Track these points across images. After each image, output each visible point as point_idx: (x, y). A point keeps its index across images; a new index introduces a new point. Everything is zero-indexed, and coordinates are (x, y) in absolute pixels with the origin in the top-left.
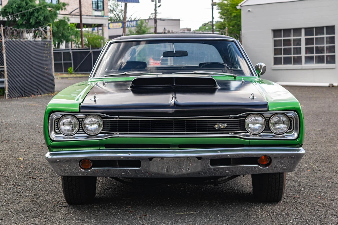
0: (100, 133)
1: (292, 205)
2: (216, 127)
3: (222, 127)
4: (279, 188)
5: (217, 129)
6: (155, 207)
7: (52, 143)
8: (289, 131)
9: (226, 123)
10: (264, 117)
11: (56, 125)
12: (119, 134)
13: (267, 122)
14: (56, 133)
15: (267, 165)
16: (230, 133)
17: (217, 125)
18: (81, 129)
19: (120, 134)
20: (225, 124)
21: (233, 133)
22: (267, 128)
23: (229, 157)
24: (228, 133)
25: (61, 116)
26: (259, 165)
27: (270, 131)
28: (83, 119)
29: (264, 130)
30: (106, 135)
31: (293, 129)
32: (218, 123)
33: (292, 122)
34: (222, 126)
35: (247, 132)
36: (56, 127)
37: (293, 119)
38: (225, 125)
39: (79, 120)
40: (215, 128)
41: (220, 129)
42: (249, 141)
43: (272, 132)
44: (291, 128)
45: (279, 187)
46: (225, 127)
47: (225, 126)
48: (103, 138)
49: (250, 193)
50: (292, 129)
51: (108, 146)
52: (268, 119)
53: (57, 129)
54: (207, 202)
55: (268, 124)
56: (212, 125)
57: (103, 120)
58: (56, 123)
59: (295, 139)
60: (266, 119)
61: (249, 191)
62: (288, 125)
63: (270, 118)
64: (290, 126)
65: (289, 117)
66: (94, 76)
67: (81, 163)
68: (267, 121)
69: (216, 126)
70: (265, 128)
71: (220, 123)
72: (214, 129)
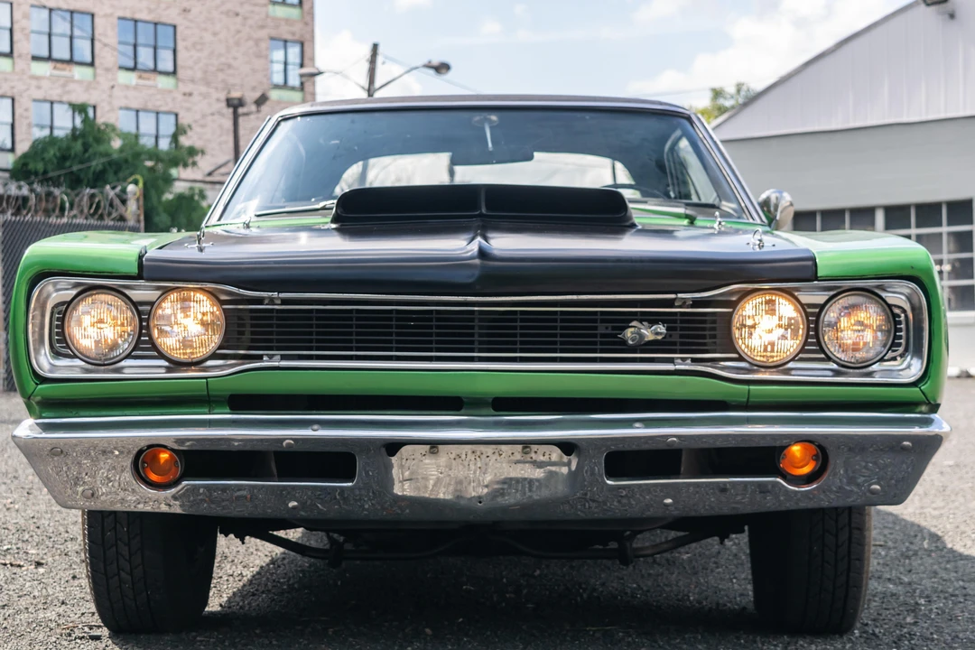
0: (214, 356)
1: (895, 643)
2: (629, 335)
3: (651, 337)
4: (847, 582)
5: (631, 342)
6: (412, 643)
7: (40, 386)
8: (890, 354)
9: (664, 322)
10: (802, 305)
11: (57, 327)
12: (279, 357)
13: (812, 322)
14: (57, 354)
15: (809, 479)
16: (680, 361)
17: (632, 329)
18: (145, 342)
19: (284, 358)
20: (661, 326)
21: (689, 361)
22: (812, 344)
23: (676, 447)
24: (671, 361)
25: (74, 292)
26: (784, 477)
27: (823, 356)
28: (152, 304)
29: (802, 350)
30: (233, 362)
31: (906, 350)
32: (634, 323)
33: (900, 330)
34: (649, 333)
35: (741, 359)
36: (58, 334)
37: (904, 311)
38: (661, 328)
39: (140, 308)
40: (624, 342)
41: (642, 346)
42: (746, 387)
43: (828, 359)
44: (900, 345)
45: (848, 576)
46: (660, 337)
47: (661, 334)
48: (222, 372)
49: (744, 608)
50: (901, 349)
51: (241, 402)
52: (817, 310)
53: (58, 341)
54: (594, 632)
55: (816, 330)
56: (614, 328)
57: (224, 309)
58: (58, 319)
59: (914, 384)
60: (809, 310)
61: (737, 604)
62: (889, 331)
63: (822, 307)
64: (896, 337)
65: (890, 306)
67: (144, 462)
68: (813, 319)
69: (629, 333)
70: (806, 343)
71: (641, 321)
72: (623, 346)
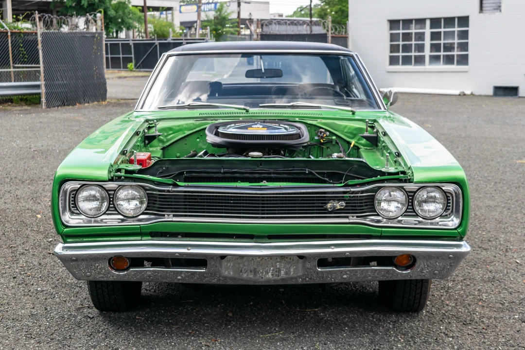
0: (143, 214)
2: (329, 206)
3: (339, 207)
4: (421, 292)
5: (330, 210)
7: (65, 230)
8: (444, 214)
9: (344, 200)
10: (406, 192)
11: (72, 201)
12: (172, 215)
13: (411, 199)
14: (72, 213)
16: (351, 217)
17: (330, 204)
18: (112, 207)
19: (174, 216)
20: (343, 203)
21: (355, 217)
22: (410, 209)
23: (349, 256)
24: (347, 217)
25: (79, 186)
26: (396, 266)
27: (415, 214)
28: (115, 191)
29: (406, 212)
30: (153, 216)
31: (452, 212)
32: (331, 201)
33: (450, 200)
34: (339, 205)
35: (378, 215)
36: (72, 204)
37: (452, 195)
38: (344, 203)
39: (109, 192)
40: (326, 209)
41: (335, 211)
42: (381, 229)
43: (417, 215)
44: (449, 209)
45: (421, 289)
46: (342, 207)
47: (343, 206)
48: (147, 221)
50: (450, 211)
51: (155, 234)
52: (413, 194)
53: (73, 207)
54: (310, 312)
55: (412, 203)
56: (322, 203)
57: (148, 194)
58: (72, 197)
59: (455, 229)
60: (409, 194)
62: (444, 204)
63: (415, 192)
64: (447, 206)
65: (445, 192)
66: (142, 108)
67: (113, 261)
68: (411, 197)
69: (329, 205)
70: (407, 208)
71: (334, 200)
72: (326, 211)
